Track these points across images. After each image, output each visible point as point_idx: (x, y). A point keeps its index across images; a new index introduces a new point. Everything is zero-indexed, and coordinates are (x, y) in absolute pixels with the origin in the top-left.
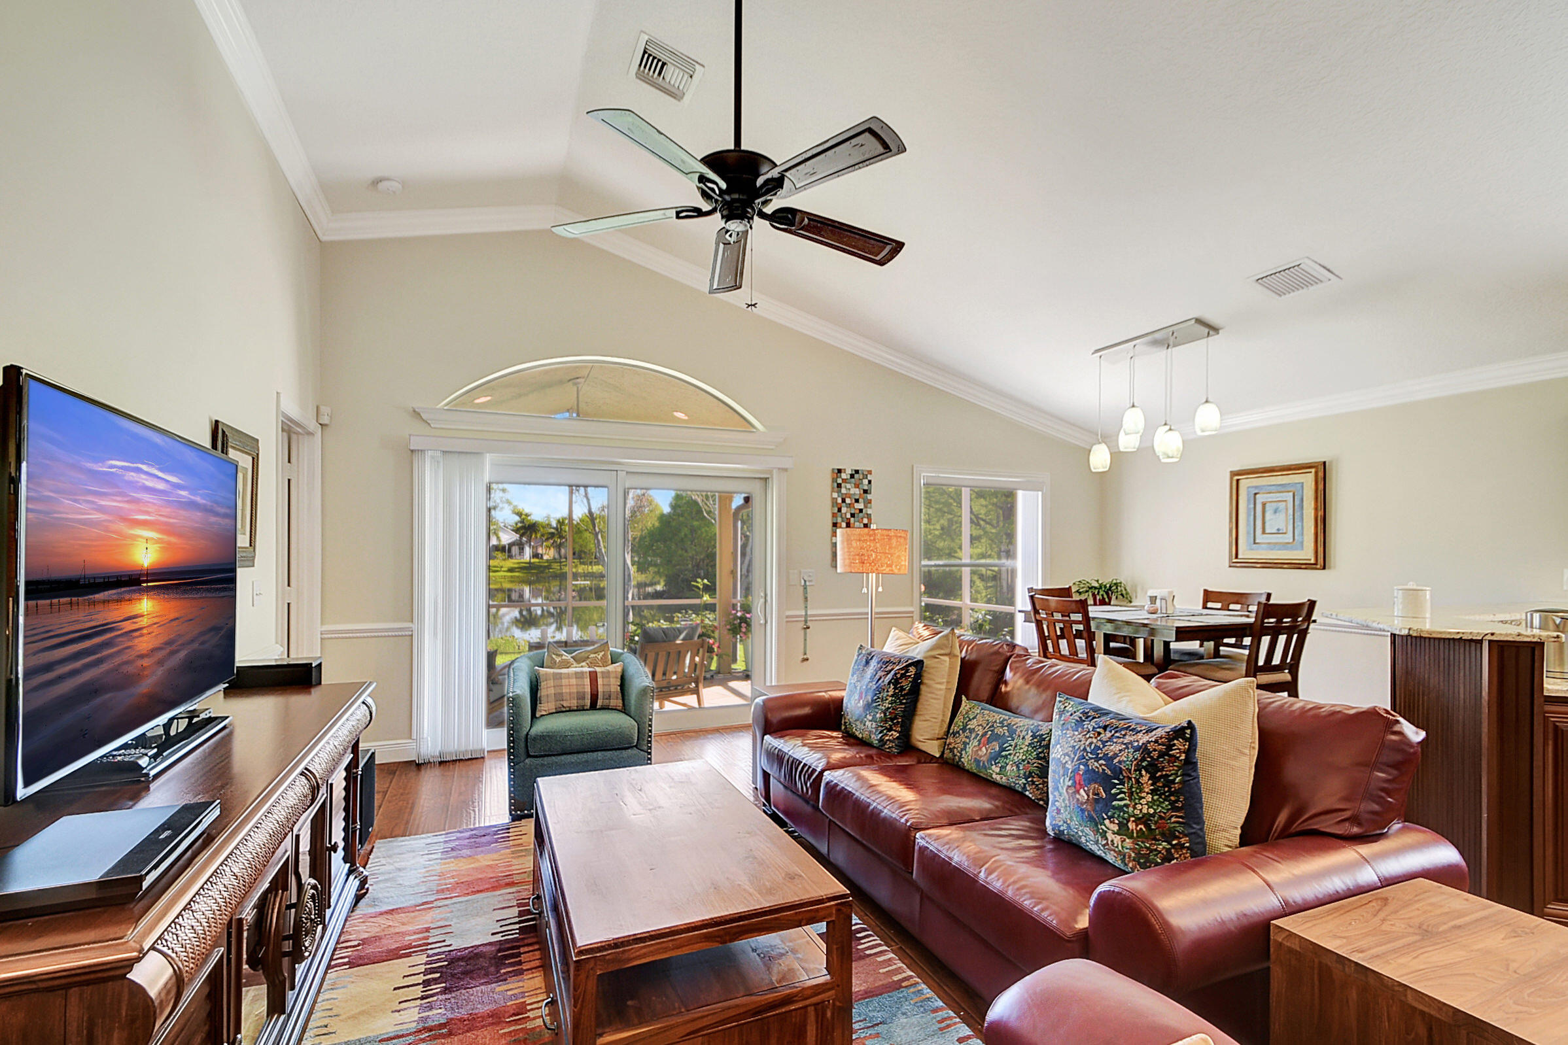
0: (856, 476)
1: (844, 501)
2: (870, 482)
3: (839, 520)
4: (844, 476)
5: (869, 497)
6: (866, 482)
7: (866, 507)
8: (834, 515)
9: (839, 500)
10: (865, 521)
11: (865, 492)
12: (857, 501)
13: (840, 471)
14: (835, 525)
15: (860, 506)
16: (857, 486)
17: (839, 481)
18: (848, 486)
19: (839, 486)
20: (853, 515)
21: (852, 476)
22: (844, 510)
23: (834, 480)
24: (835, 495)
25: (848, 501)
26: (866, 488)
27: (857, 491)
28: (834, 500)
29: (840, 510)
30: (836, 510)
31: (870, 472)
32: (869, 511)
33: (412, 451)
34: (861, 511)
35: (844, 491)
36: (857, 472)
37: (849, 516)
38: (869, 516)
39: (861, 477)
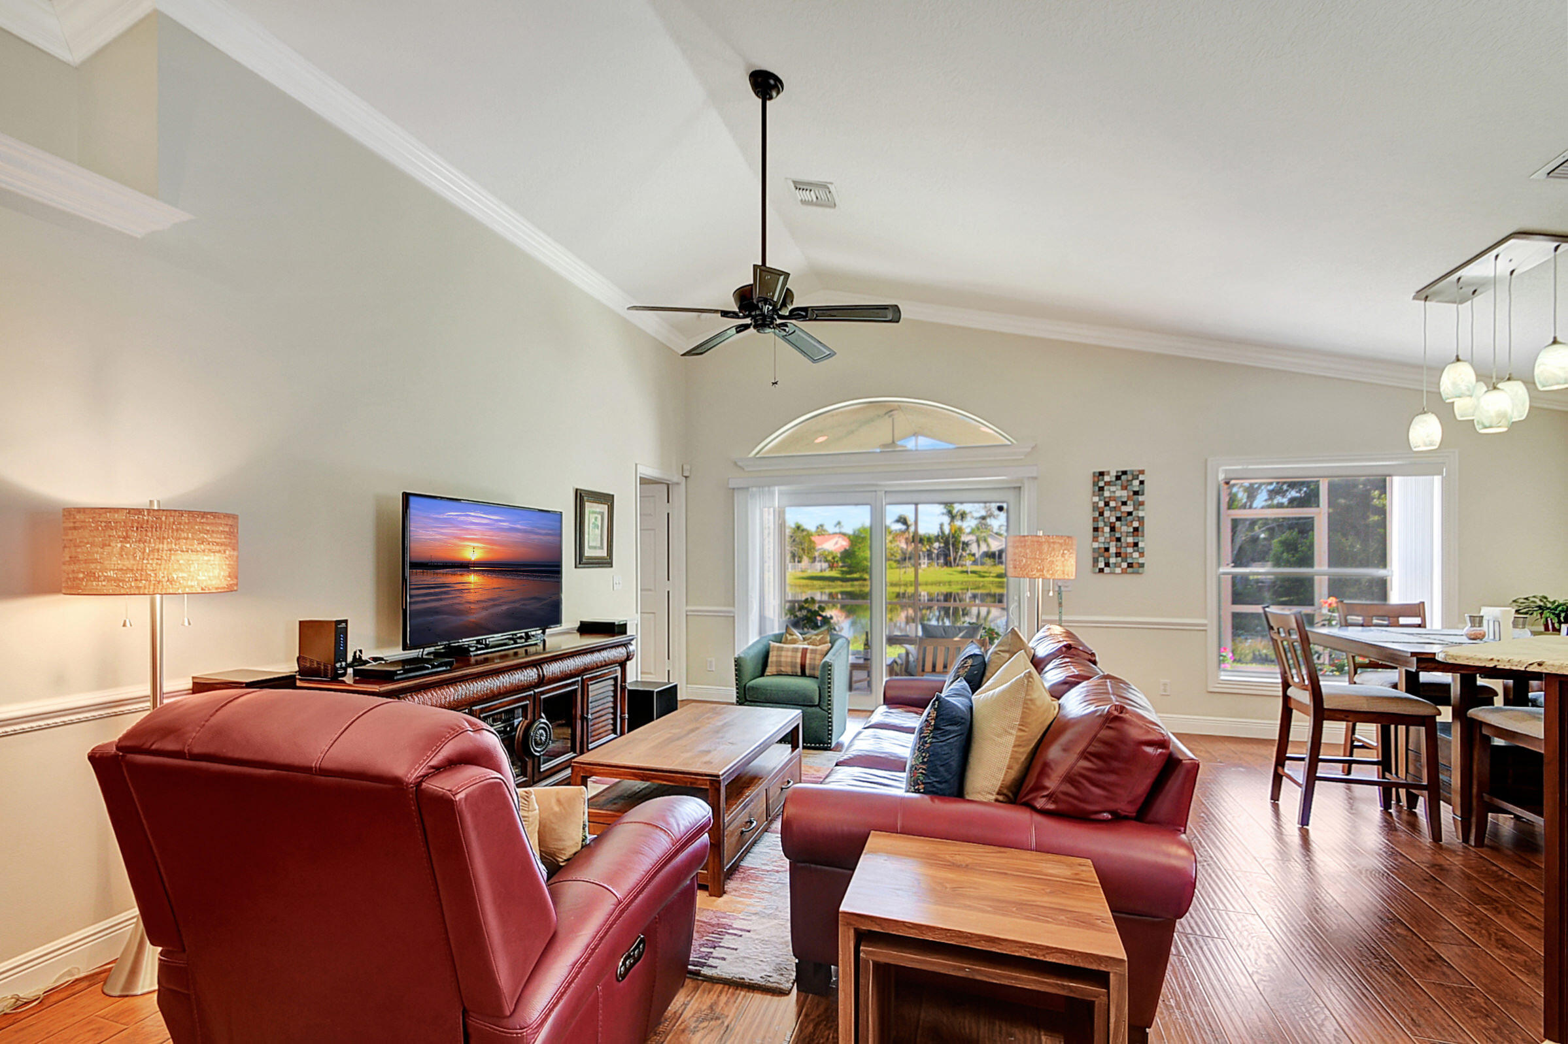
0: (1123, 477)
1: (1107, 504)
2: (1142, 482)
3: (1101, 524)
4: (1107, 478)
5: (1141, 498)
6: (1136, 483)
7: (1136, 509)
8: (1095, 520)
9: (1101, 504)
10: (1136, 524)
11: (1136, 493)
12: (1124, 503)
13: (1102, 474)
14: (1096, 529)
15: (1129, 508)
16: (1124, 488)
17: (1101, 484)
18: (1113, 488)
19: (1101, 489)
20: (1118, 519)
21: (1118, 478)
22: (1107, 514)
23: (1095, 484)
24: (1096, 499)
25: (1112, 504)
26: (1136, 489)
27: (1125, 493)
28: (1095, 507)
29: (1101, 514)
30: (1097, 514)
31: (1142, 472)
32: (1141, 514)
33: (734, 489)
34: (1130, 514)
35: (1107, 494)
36: (1124, 473)
37: (1113, 519)
38: (1141, 520)
39: (1130, 477)
